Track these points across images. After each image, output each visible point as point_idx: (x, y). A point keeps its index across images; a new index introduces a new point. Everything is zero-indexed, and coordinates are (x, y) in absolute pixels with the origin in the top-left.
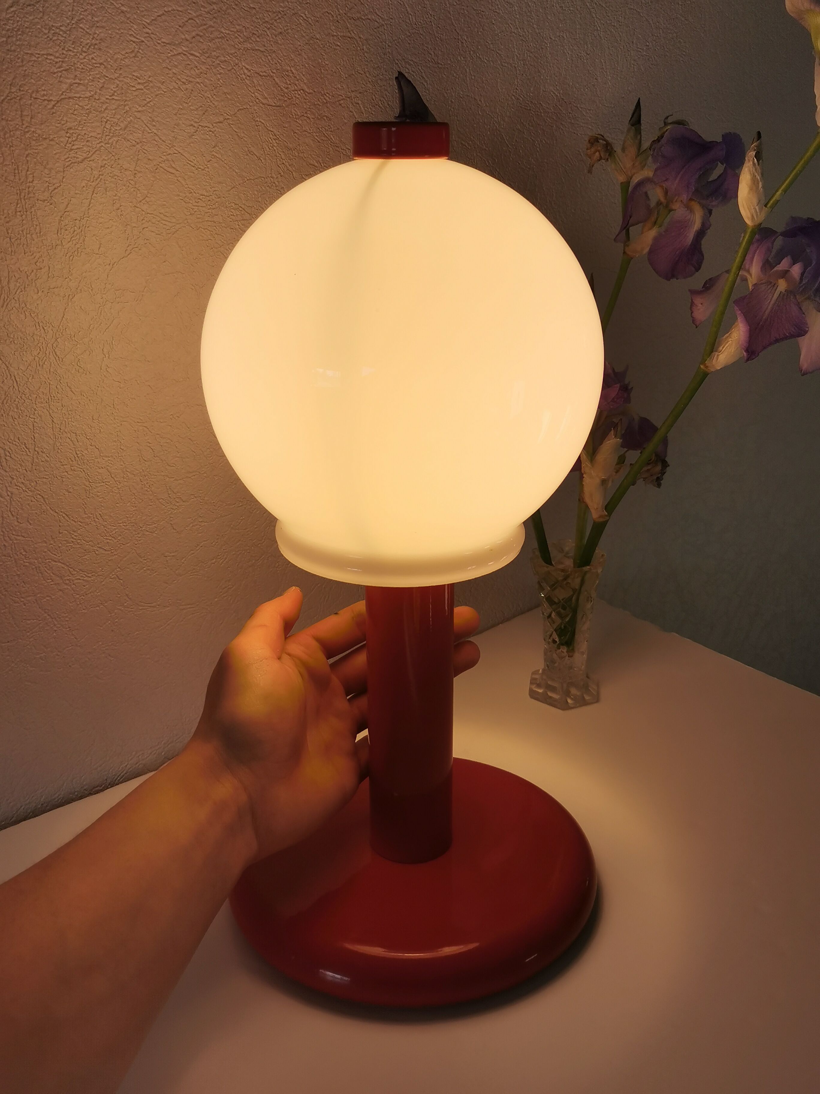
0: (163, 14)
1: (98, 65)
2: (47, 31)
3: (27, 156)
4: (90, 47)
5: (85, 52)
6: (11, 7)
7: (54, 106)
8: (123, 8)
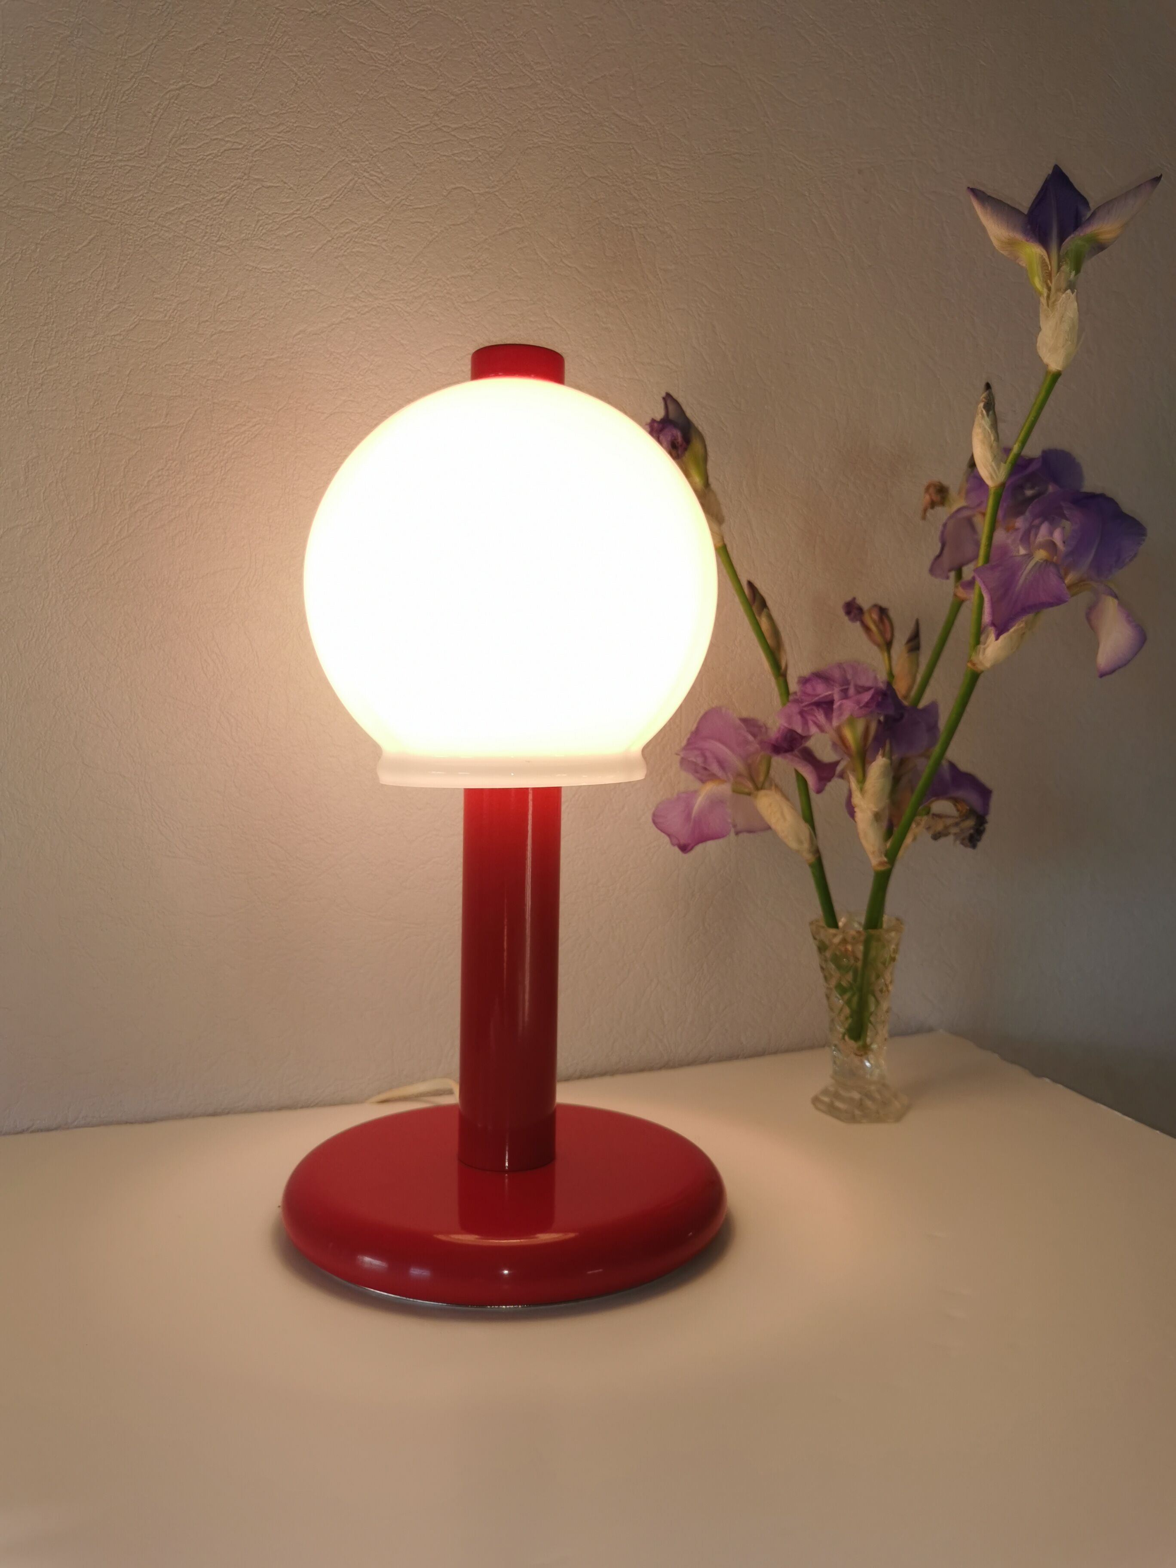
0: (442, 349)
1: (373, 387)
2: (328, 356)
3: (296, 457)
4: (367, 371)
5: (362, 375)
6: (299, 334)
7: (327, 417)
8: (402, 341)
